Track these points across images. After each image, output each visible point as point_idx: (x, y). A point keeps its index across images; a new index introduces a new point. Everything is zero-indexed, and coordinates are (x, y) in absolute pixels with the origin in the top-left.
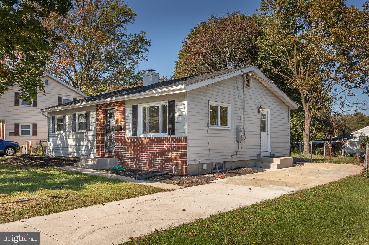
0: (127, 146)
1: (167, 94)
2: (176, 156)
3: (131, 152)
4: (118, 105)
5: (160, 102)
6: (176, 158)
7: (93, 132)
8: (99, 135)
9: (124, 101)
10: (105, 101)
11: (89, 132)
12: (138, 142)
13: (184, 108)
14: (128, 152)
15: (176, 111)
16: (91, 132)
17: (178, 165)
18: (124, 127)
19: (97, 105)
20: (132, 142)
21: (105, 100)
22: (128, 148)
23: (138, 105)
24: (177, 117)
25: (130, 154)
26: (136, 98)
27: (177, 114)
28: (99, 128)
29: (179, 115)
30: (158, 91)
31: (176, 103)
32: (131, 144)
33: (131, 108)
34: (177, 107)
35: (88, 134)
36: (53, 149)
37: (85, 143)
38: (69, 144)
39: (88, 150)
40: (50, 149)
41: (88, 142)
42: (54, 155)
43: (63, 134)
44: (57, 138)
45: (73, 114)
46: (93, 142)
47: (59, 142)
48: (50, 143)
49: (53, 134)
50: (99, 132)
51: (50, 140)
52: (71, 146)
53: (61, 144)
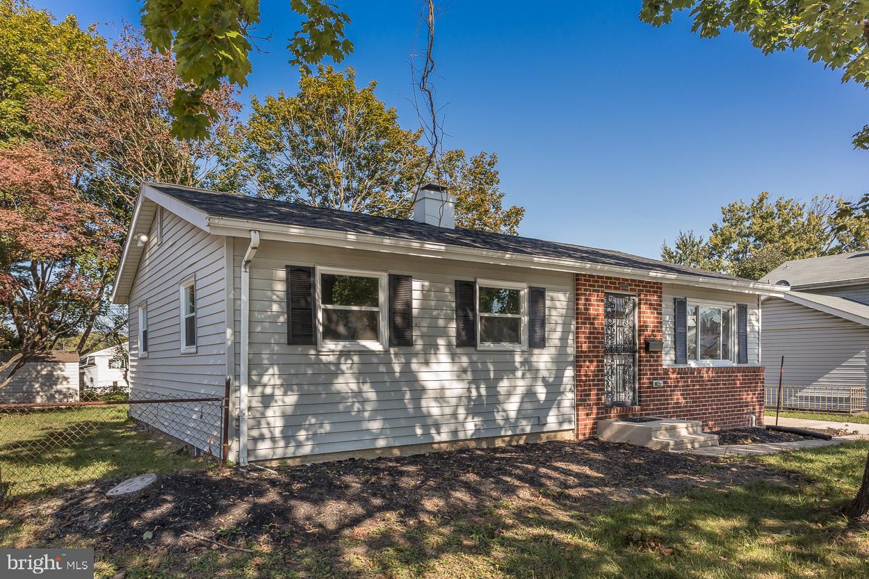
0: (670, 387)
2: (753, 399)
3: (678, 399)
4: (647, 291)
6: (753, 402)
8: (591, 362)
9: (661, 284)
11: (536, 351)
12: (694, 377)
13: (758, 321)
14: (672, 399)
15: (748, 323)
16: (545, 351)
17: (755, 413)
20: (681, 378)
22: (671, 391)
23: (687, 300)
24: (748, 334)
25: (677, 403)
27: (748, 329)
28: (590, 342)
29: (752, 331)
31: (748, 310)
32: (678, 382)
33: (672, 304)
34: (748, 317)
35: (534, 358)
36: (292, 424)
37: (521, 385)
38: (431, 394)
39: (536, 406)
40: (264, 425)
41: (536, 381)
42: (307, 449)
43: (387, 352)
44: (334, 372)
45: (456, 281)
46: (554, 380)
47: (348, 386)
48: (263, 392)
49: (300, 349)
50: (589, 352)
51: (265, 379)
52: (441, 398)
53: (372, 395)
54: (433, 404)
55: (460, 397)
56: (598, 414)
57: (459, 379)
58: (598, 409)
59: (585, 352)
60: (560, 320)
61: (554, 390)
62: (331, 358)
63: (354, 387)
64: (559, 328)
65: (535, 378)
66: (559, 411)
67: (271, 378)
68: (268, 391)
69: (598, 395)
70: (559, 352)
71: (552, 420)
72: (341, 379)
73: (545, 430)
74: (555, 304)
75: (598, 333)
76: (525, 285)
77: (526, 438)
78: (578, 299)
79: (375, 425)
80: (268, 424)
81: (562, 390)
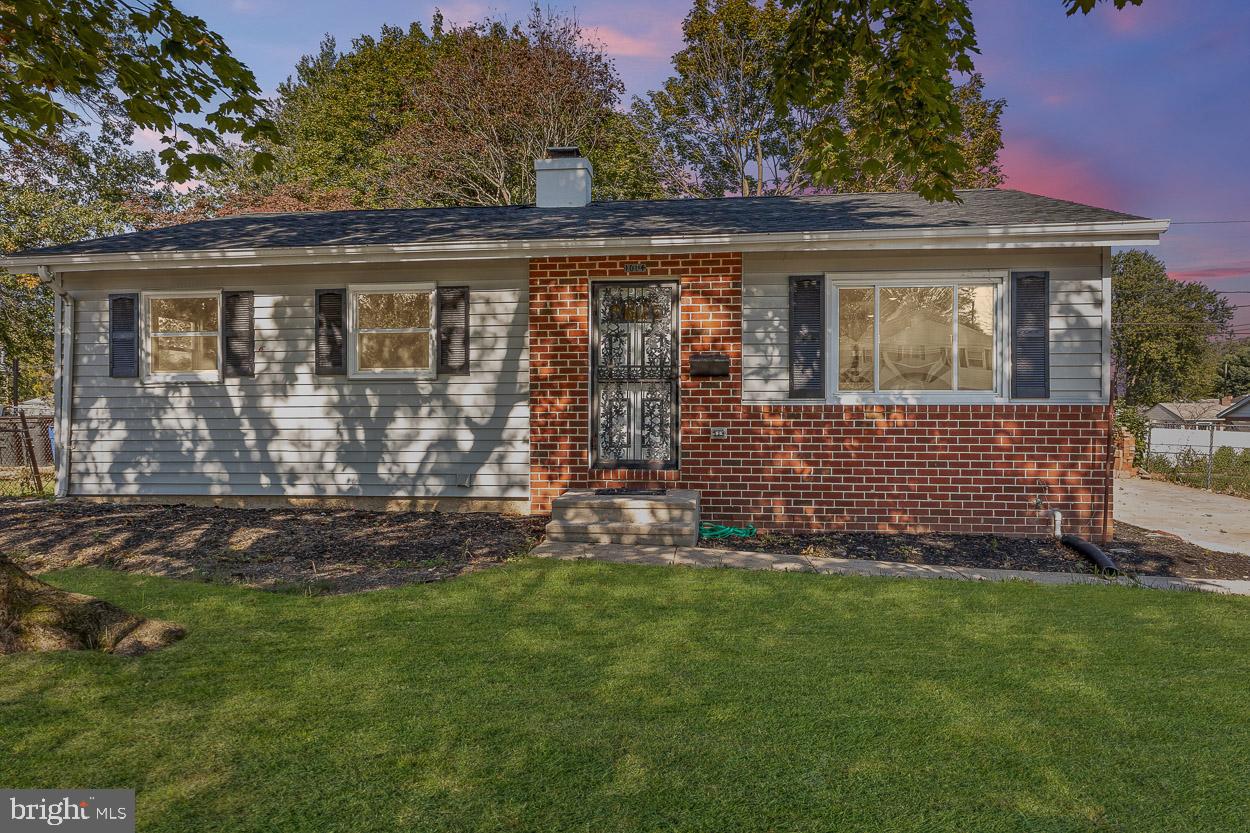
0: (764, 440)
1: (1057, 244)
2: (1064, 474)
3: (790, 463)
5: (966, 274)
6: (1063, 482)
7: (490, 378)
8: (558, 394)
10: (651, 247)
13: (1099, 304)
14: (771, 463)
15: (1054, 310)
16: (471, 378)
17: (1075, 507)
18: (739, 362)
19: (532, 260)
20: (799, 425)
21: (653, 242)
22: (767, 448)
23: (828, 276)
24: (1056, 336)
25: (785, 471)
26: (865, 247)
27: (1056, 324)
28: (554, 364)
29: (1070, 329)
30: (1013, 231)
31: (1053, 283)
32: (789, 432)
33: (783, 289)
34: (1056, 297)
35: (452, 390)
36: (121, 461)
37: (431, 428)
38: (285, 434)
39: (457, 458)
40: (89, 460)
41: (458, 424)
42: (133, 489)
43: (221, 383)
44: (162, 404)
45: (317, 291)
46: (490, 422)
47: (179, 422)
48: (88, 427)
49: (124, 382)
50: (552, 378)
51: (92, 414)
52: (299, 443)
53: (205, 434)
54: (287, 446)
55: (328, 442)
56: (573, 477)
57: (328, 417)
58: (572, 469)
59: (545, 379)
60: (502, 332)
61: (491, 436)
62: (158, 392)
63: (187, 424)
64: (502, 344)
65: (455, 419)
66: (501, 469)
67: (99, 410)
68: (94, 425)
69: (573, 447)
70: (499, 379)
71: (487, 481)
72: (171, 414)
73: (474, 495)
74: (494, 309)
75: (572, 349)
76: (432, 285)
77: (439, 504)
78: (533, 297)
79: (210, 469)
80: (94, 459)
81: (505, 435)
